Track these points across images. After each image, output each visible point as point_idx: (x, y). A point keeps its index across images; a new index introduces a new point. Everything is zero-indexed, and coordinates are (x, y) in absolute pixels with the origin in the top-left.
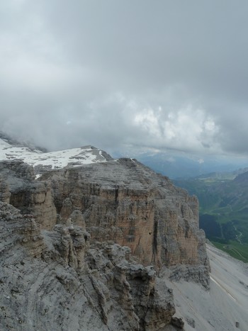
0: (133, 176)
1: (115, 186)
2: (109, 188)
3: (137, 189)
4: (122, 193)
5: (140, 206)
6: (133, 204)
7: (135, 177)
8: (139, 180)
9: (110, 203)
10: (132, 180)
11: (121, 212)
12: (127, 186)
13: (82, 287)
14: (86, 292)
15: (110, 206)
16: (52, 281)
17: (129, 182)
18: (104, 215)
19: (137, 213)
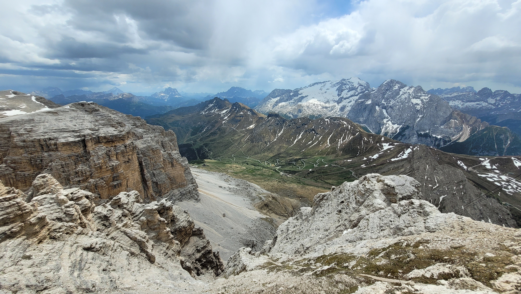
3: (110, 135)
4: (92, 142)
5: (118, 151)
6: (109, 151)
7: (103, 122)
8: (110, 125)
9: (78, 156)
10: (101, 126)
11: (97, 162)
12: (97, 134)
13: (117, 244)
14: (124, 246)
15: (79, 159)
16: (80, 255)
17: (97, 129)
18: (74, 170)
19: (117, 158)
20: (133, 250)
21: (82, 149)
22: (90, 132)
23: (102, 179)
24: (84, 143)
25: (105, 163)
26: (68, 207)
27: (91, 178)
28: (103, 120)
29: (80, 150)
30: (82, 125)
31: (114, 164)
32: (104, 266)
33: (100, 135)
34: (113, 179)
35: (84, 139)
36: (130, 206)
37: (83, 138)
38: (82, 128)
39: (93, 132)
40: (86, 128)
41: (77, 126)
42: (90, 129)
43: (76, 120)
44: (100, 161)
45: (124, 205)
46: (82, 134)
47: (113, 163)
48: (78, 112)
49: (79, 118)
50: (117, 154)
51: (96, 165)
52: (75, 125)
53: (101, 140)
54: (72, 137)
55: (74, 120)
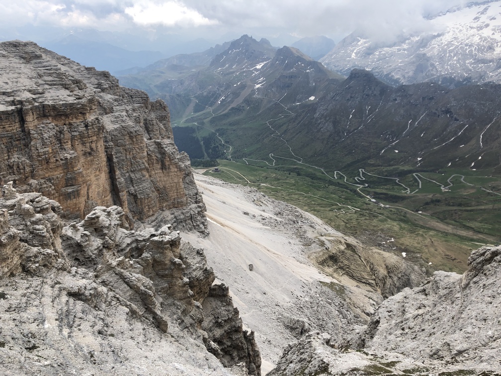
0: (46, 78)
3: (61, 102)
4: (33, 114)
5: (75, 134)
6: (61, 132)
7: (50, 78)
8: (62, 85)
9: (11, 138)
10: (47, 86)
11: (42, 151)
12: (40, 100)
13: (111, 294)
14: (121, 299)
15: (14, 143)
16: (66, 304)
17: (41, 91)
18: (6, 162)
19: (72, 145)
20: (134, 306)
21: (17, 125)
22: (29, 95)
23: (50, 180)
24: (20, 114)
25: (55, 153)
26: (35, 223)
27: (33, 177)
28: (50, 75)
29: (16, 127)
30: (17, 82)
31: (69, 156)
32: (98, 327)
33: (46, 103)
34: (66, 183)
35: (21, 109)
36: (112, 231)
37: (19, 106)
38: (18, 88)
39: (34, 96)
40: (24, 88)
41: (10, 83)
42: (30, 91)
43: (8, 73)
44: (46, 149)
45: (104, 230)
46: (18, 98)
47: (66, 155)
48: (11, 59)
49: (13, 70)
50: (73, 138)
51: (39, 156)
52: (7, 83)
53: (47, 111)
54: (3, 104)
55: (5, 75)
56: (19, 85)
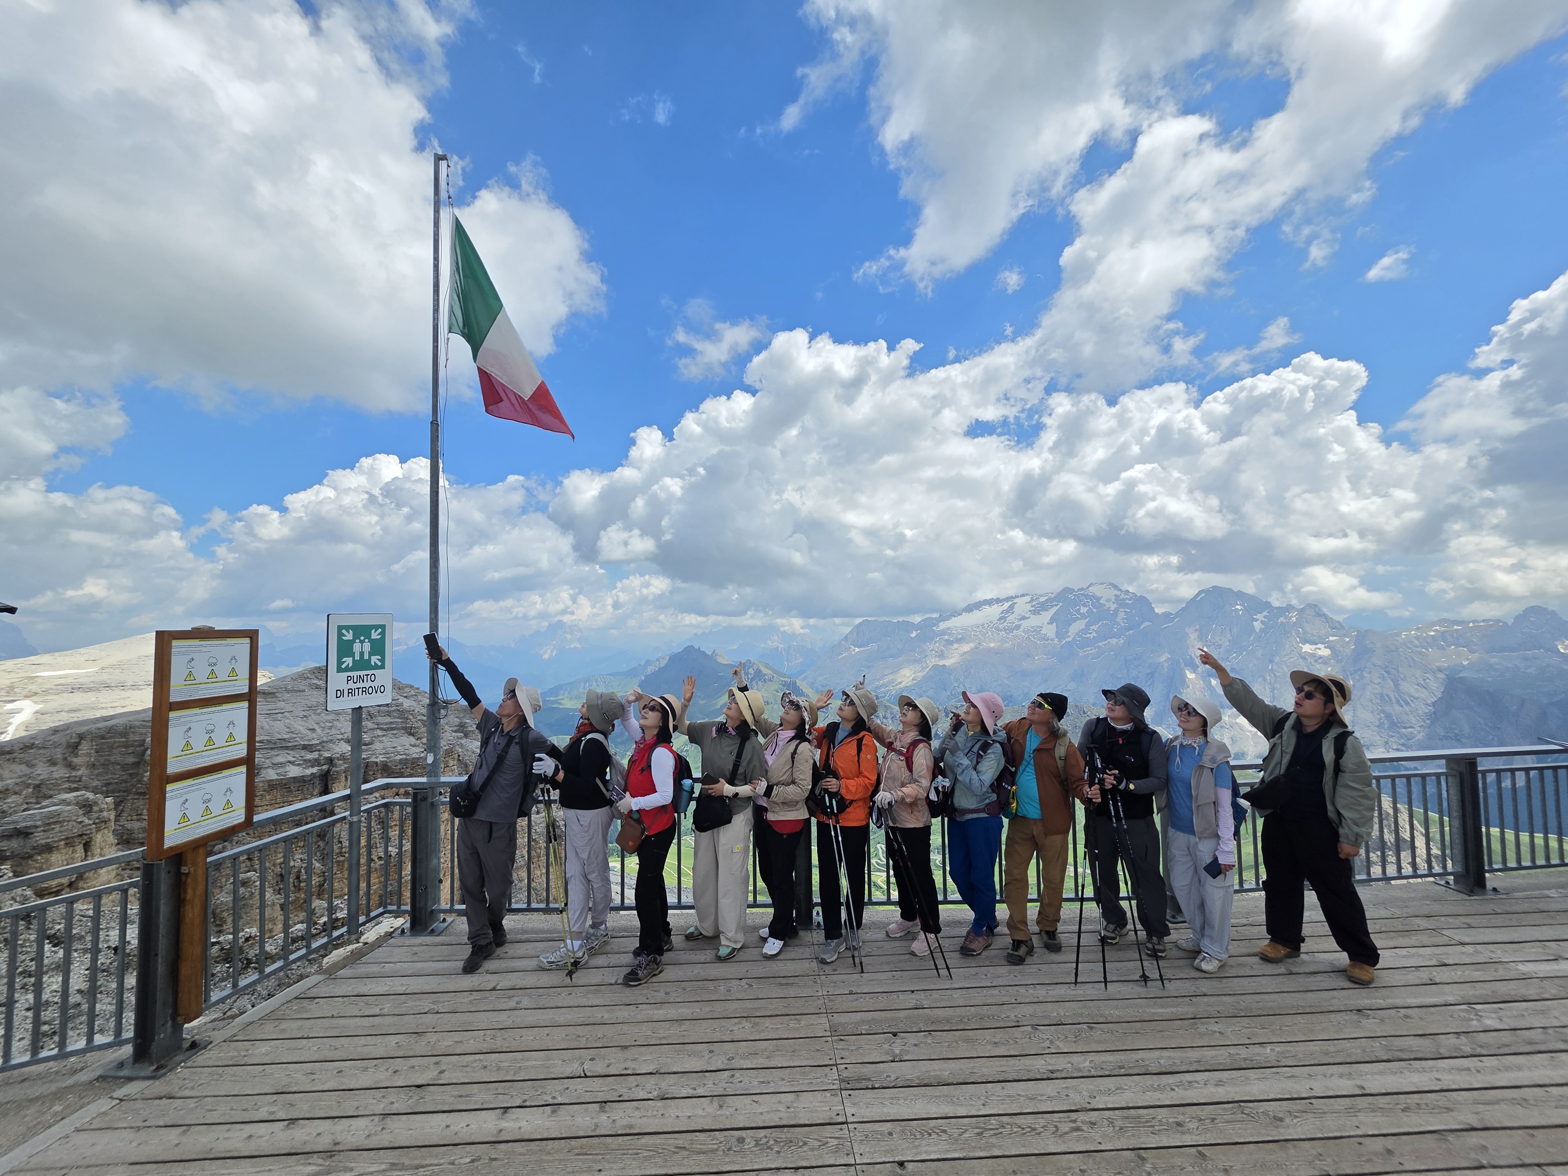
0: (380, 719)
1: (316, 762)
2: (294, 772)
3: (398, 757)
7: (388, 719)
8: (405, 729)
10: (379, 733)
12: (363, 756)
17: (368, 740)
22: (346, 749)
24: (324, 780)
30: (330, 728)
31: (394, 852)
33: (373, 759)
37: (324, 767)
38: (330, 738)
40: (341, 737)
41: (319, 731)
43: (319, 714)
46: (327, 755)
47: (392, 850)
52: (313, 730)
53: (371, 773)
54: (299, 765)
55: (313, 716)
56: (333, 732)
